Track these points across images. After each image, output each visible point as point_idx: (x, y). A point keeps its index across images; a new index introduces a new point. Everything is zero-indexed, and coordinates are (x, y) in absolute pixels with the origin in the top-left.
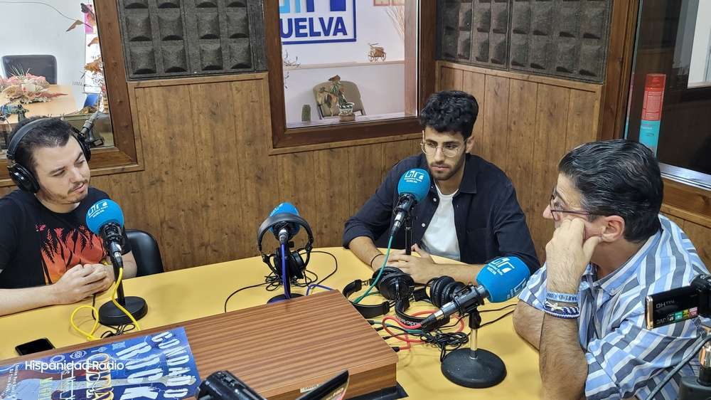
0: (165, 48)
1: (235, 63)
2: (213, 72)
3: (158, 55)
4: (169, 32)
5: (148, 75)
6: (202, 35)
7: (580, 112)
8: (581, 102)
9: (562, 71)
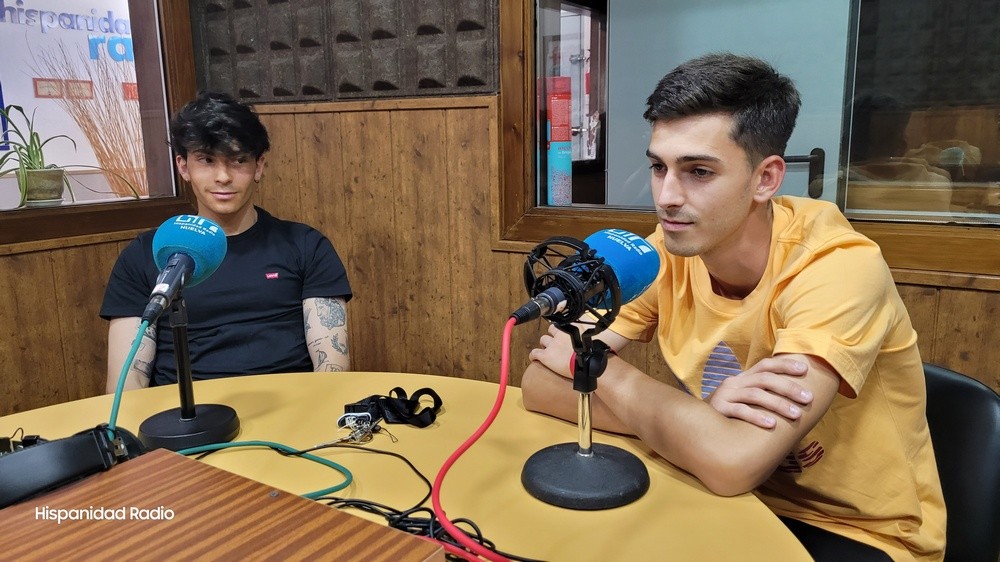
7: (466, 142)
8: (466, 126)
9: (429, 85)
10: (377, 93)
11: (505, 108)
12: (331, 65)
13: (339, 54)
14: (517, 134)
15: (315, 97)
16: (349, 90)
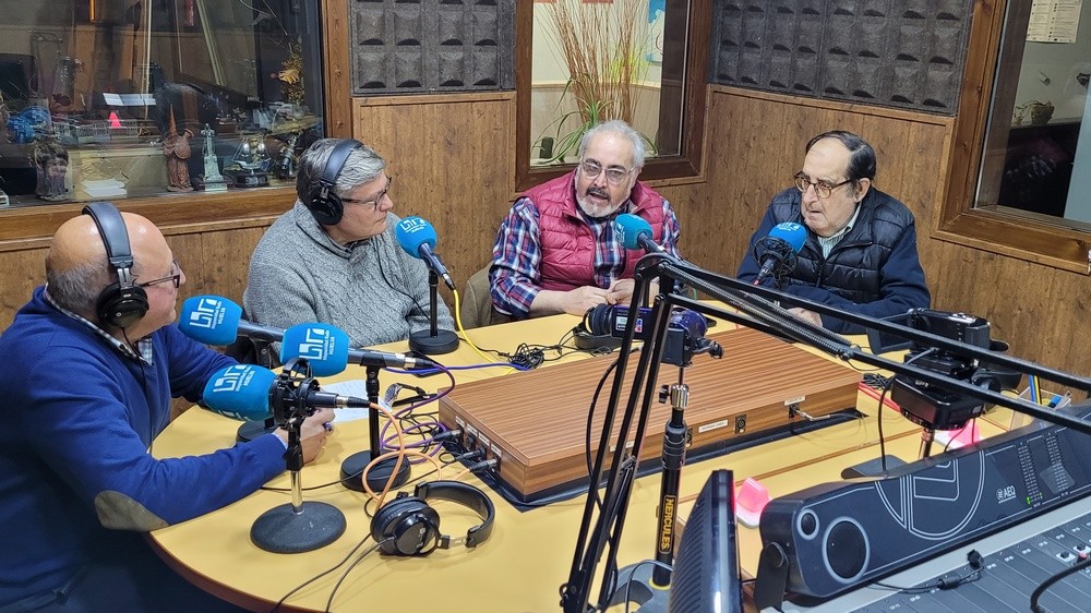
0: (399, 55)
1: (479, 77)
2: (453, 88)
3: (390, 64)
4: (405, 36)
5: (376, 90)
6: (444, 40)
7: (922, 150)
8: (924, 137)
9: (899, 100)
10: (855, 98)
11: (960, 128)
12: (823, 70)
13: (830, 63)
14: (966, 151)
15: (804, 92)
16: (832, 93)
